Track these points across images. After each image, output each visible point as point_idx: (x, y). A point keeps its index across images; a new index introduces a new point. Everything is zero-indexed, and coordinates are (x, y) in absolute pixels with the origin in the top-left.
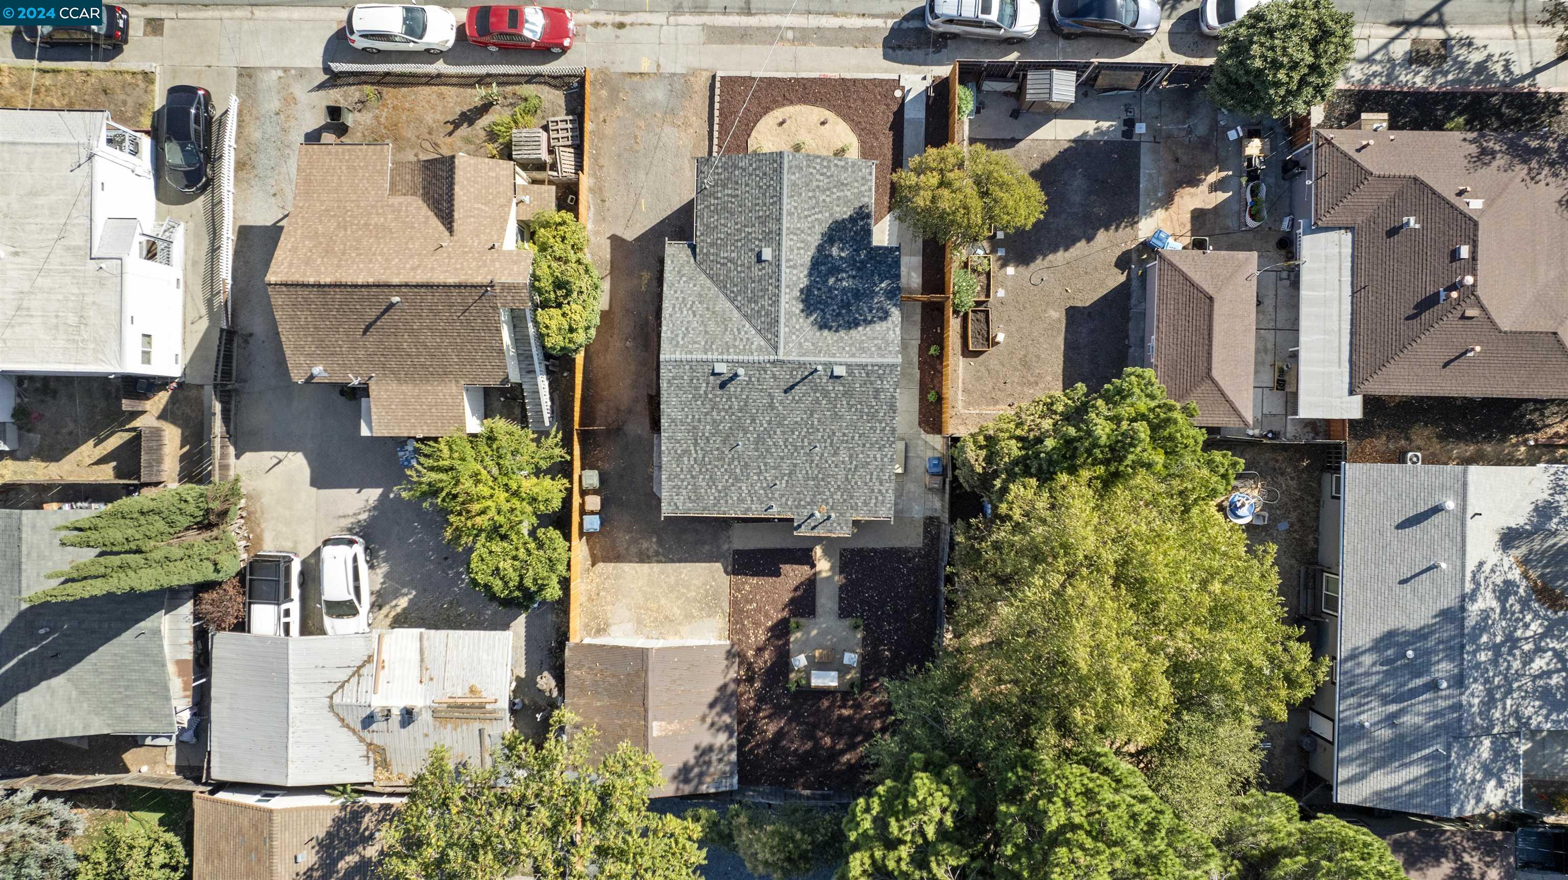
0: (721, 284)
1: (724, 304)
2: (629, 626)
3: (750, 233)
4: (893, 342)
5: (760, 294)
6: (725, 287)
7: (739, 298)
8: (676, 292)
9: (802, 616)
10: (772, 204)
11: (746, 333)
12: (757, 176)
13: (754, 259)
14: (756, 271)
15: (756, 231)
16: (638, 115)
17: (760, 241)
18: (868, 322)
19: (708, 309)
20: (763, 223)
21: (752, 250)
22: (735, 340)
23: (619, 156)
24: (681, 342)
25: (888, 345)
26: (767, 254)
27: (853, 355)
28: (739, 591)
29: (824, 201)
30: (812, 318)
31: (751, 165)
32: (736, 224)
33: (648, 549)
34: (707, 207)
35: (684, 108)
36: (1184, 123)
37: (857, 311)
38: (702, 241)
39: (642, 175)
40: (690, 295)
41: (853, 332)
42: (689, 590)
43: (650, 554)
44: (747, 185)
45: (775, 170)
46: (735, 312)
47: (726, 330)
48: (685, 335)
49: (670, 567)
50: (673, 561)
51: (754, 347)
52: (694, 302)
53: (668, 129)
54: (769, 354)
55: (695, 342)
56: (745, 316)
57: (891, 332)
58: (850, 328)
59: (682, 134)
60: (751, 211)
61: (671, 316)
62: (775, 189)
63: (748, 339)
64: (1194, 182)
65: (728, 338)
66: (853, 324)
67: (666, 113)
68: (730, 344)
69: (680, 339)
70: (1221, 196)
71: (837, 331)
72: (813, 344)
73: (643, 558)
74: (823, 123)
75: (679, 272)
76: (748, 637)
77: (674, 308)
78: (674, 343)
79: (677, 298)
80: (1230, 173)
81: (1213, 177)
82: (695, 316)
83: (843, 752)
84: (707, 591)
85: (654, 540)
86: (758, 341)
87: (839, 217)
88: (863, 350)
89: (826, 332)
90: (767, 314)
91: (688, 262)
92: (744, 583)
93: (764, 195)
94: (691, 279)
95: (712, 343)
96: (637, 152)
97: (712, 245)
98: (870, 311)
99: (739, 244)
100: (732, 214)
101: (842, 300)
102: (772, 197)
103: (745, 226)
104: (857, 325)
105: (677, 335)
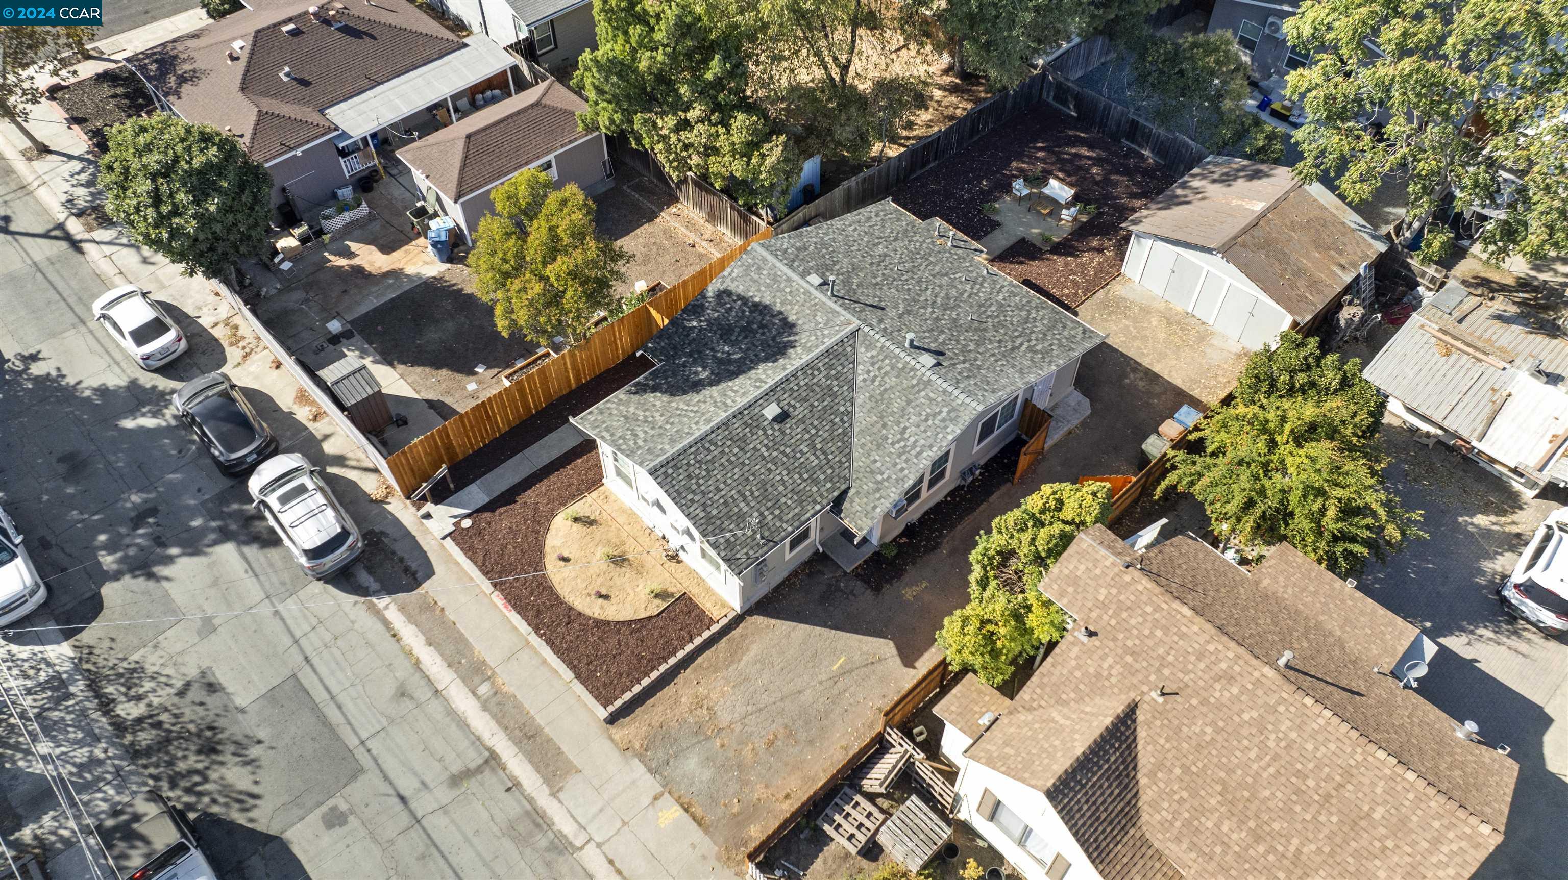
0: (846, 438)
1: (862, 418)
2: (1214, 342)
3: (765, 446)
4: (743, 265)
5: (817, 389)
6: (844, 433)
7: (842, 409)
8: (902, 470)
9: (1034, 246)
10: (715, 444)
11: (868, 372)
12: (699, 486)
13: (789, 423)
14: (800, 411)
15: (757, 441)
16: (740, 766)
17: (764, 429)
18: (744, 300)
19: (884, 426)
20: (743, 439)
21: (783, 433)
22: (886, 374)
23: (811, 742)
24: (945, 410)
25: (749, 266)
26: (771, 411)
27: (789, 280)
28: (1076, 294)
29: (662, 415)
30: (792, 338)
31: (692, 500)
32: (769, 470)
33: (1141, 379)
34: (781, 520)
35: (682, 722)
36: (301, 310)
37: (741, 318)
38: (821, 496)
39: (807, 697)
40: (890, 455)
41: (767, 300)
42: (1127, 327)
43: (1142, 375)
44: (718, 490)
45: (676, 467)
46: (859, 401)
47: (886, 390)
48: (934, 415)
49: (1131, 353)
50: (1123, 355)
51: (874, 353)
52: (893, 444)
53: (724, 718)
54: (866, 335)
55: (931, 399)
56: (852, 388)
57: (734, 275)
58: (766, 307)
59: (714, 696)
60: (743, 463)
61: (931, 447)
62: (696, 453)
63: (873, 364)
64: (358, 271)
65: (891, 381)
66: (761, 309)
67: (708, 738)
68: (894, 373)
69: (944, 414)
70: (354, 246)
71: (781, 313)
72: (815, 315)
73: (1153, 377)
74: (565, 560)
75: (878, 490)
76: (1100, 263)
77: (919, 453)
78: (953, 415)
79: (907, 461)
80: (326, 254)
81: (342, 262)
82: (905, 428)
83: (1089, 158)
84: (1110, 314)
85: (1127, 381)
86: (863, 355)
87: (666, 398)
88: (775, 278)
89: (792, 318)
90: (831, 367)
91: (858, 493)
92: (1067, 296)
93: (712, 461)
94: (872, 472)
95: (913, 386)
96: (786, 726)
97: (815, 482)
98: (731, 309)
99: (788, 450)
100: (764, 484)
101: (746, 337)
102: (708, 449)
103: (764, 458)
104: (756, 305)
105: (943, 420)
